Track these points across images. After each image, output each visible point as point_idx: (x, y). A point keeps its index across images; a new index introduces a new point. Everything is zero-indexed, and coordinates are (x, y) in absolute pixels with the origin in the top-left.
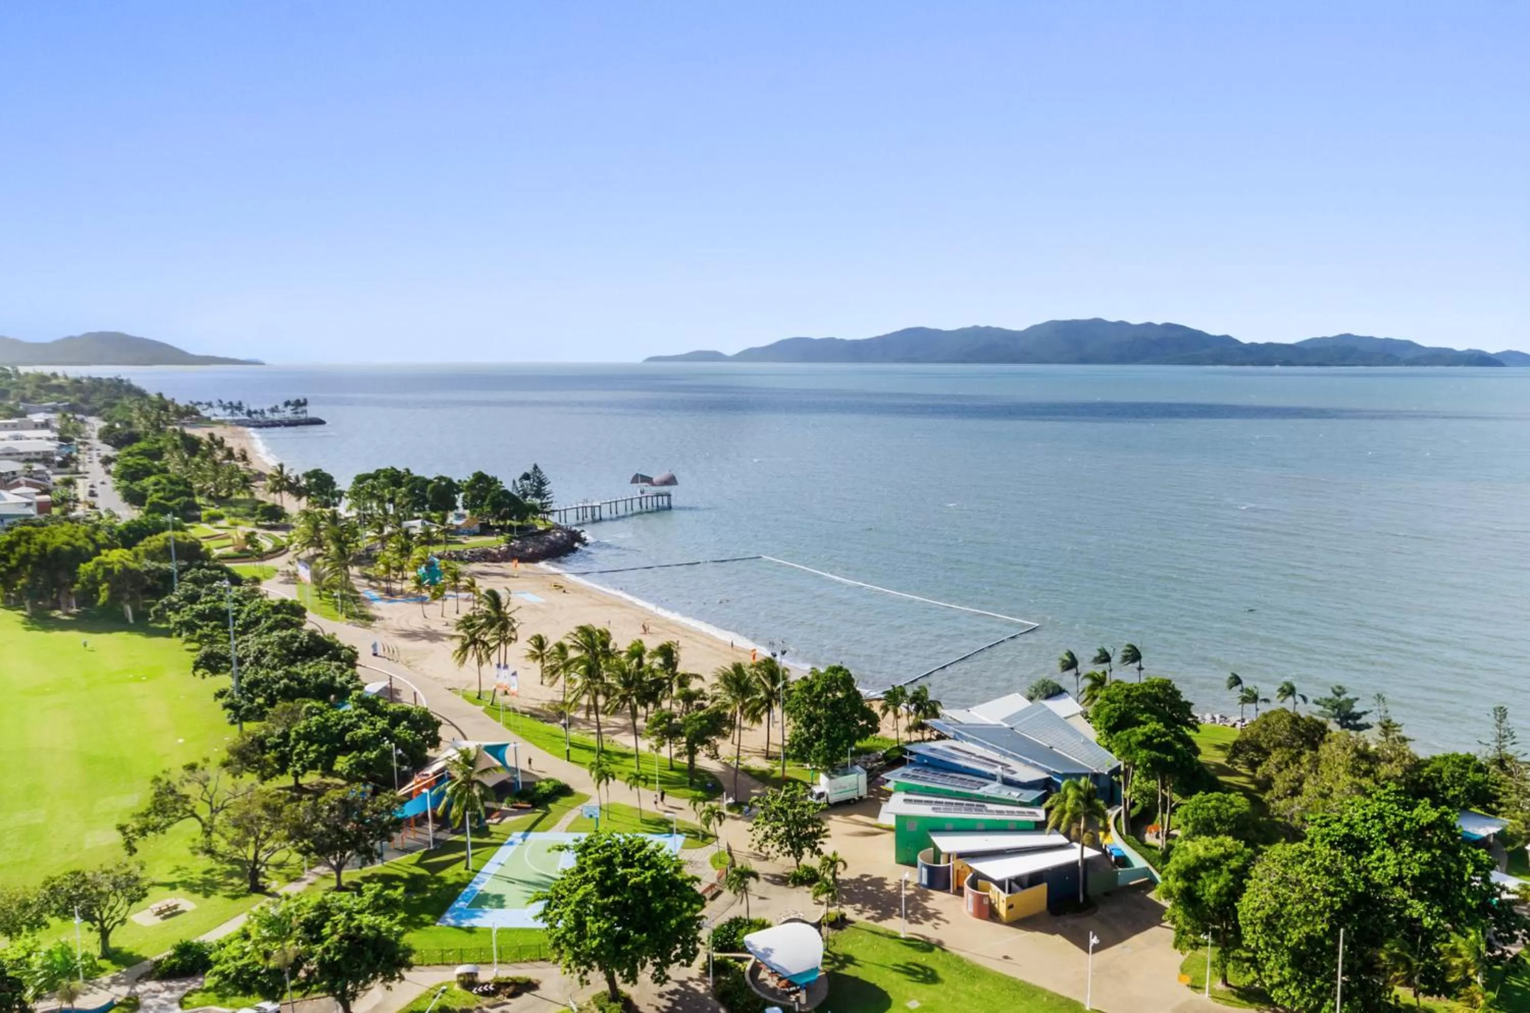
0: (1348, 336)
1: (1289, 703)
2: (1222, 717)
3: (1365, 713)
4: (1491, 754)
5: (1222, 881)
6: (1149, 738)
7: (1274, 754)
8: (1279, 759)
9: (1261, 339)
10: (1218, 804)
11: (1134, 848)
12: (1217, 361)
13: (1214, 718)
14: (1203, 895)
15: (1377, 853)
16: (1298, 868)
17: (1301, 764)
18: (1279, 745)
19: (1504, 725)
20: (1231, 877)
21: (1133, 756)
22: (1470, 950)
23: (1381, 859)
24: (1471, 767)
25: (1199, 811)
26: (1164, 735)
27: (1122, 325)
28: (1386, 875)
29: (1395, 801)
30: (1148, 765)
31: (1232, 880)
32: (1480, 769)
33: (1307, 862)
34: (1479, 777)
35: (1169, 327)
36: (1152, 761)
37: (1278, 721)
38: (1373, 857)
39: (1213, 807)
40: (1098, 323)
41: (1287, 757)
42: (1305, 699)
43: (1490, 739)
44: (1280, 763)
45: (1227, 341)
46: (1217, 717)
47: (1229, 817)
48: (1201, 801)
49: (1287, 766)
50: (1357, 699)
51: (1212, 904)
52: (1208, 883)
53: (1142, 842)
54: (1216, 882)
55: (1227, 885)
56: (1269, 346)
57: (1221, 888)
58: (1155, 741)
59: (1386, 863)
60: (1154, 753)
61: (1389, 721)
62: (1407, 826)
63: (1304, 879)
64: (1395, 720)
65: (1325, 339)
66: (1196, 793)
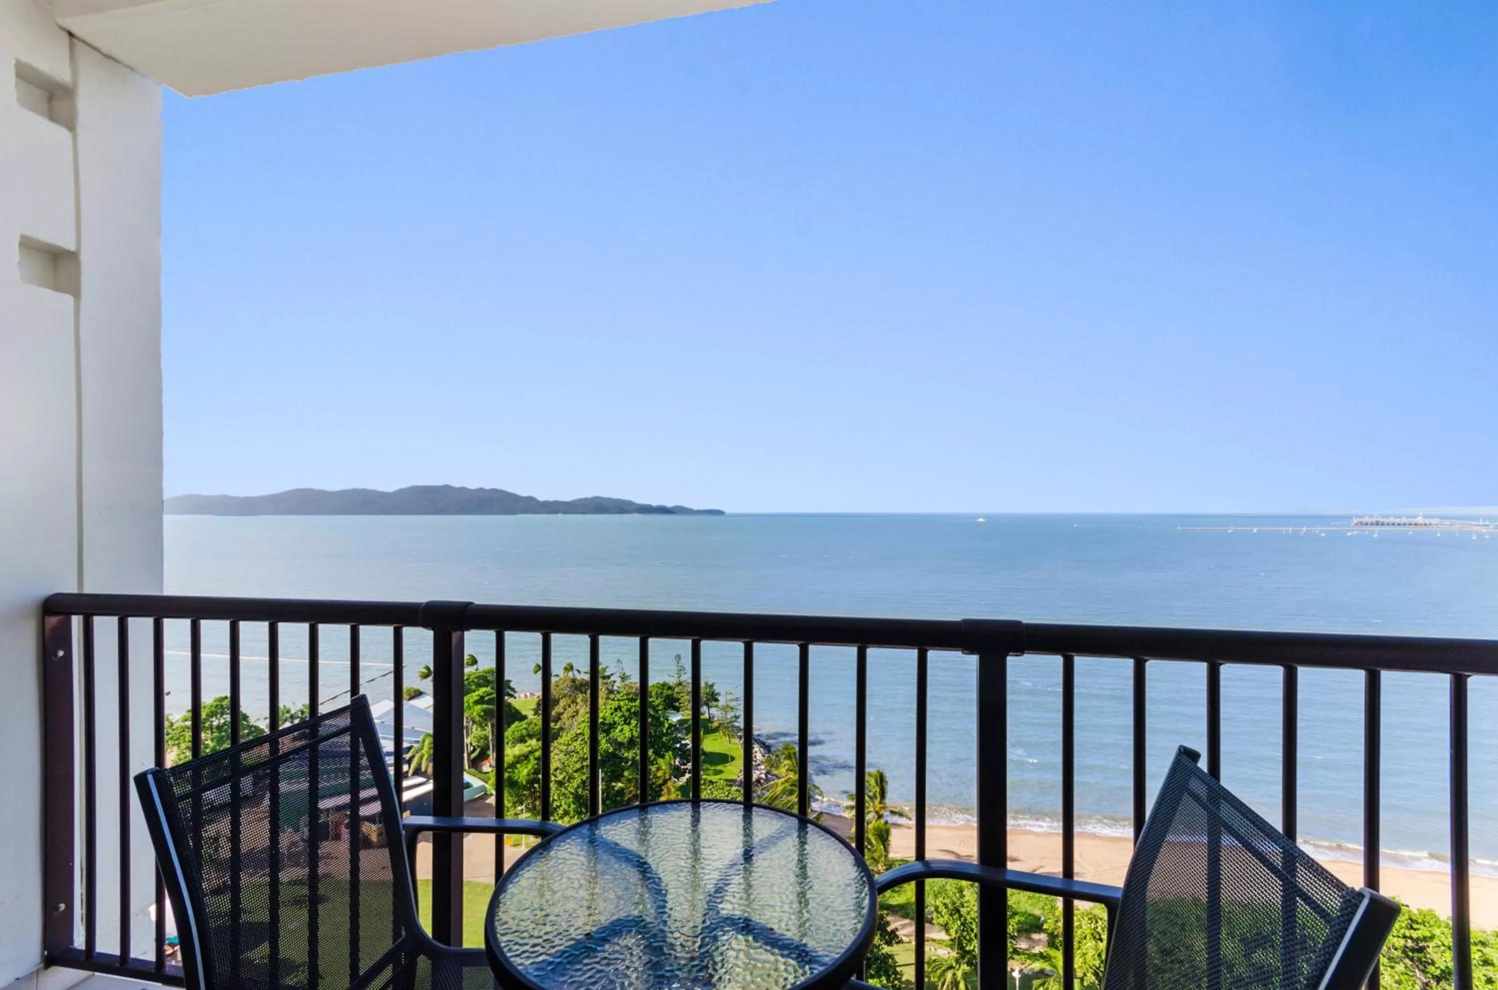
0: (599, 498)
1: (570, 674)
2: (531, 694)
3: (612, 674)
4: (675, 682)
5: (530, 766)
6: (482, 698)
7: (561, 701)
8: (565, 703)
9: (551, 499)
10: (527, 726)
11: (474, 776)
12: (525, 511)
13: (526, 696)
14: (519, 778)
15: (619, 728)
16: (575, 744)
17: (577, 704)
18: (565, 696)
19: (680, 664)
20: (536, 762)
21: (471, 711)
22: (666, 765)
23: (621, 730)
24: (666, 687)
25: (515, 733)
26: (492, 694)
27: (463, 490)
28: (625, 738)
29: (627, 699)
30: (482, 714)
31: (537, 764)
32: (670, 688)
33: (580, 739)
34: (670, 692)
35: (495, 491)
36: (484, 711)
37: (563, 683)
38: (617, 731)
39: (524, 728)
40: (447, 488)
41: (569, 701)
42: (579, 671)
43: (674, 673)
44: (565, 706)
45: (531, 499)
46: (528, 694)
47: (534, 732)
48: (517, 727)
49: (570, 706)
50: (607, 667)
51: (524, 782)
52: (521, 769)
53: (481, 772)
54: (527, 768)
55: (533, 768)
56: (556, 502)
57: (530, 770)
58: (486, 698)
59: (624, 732)
60: (485, 706)
61: (624, 675)
62: (633, 710)
63: (579, 748)
64: (627, 674)
65: (586, 499)
66: (513, 723)
